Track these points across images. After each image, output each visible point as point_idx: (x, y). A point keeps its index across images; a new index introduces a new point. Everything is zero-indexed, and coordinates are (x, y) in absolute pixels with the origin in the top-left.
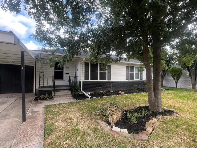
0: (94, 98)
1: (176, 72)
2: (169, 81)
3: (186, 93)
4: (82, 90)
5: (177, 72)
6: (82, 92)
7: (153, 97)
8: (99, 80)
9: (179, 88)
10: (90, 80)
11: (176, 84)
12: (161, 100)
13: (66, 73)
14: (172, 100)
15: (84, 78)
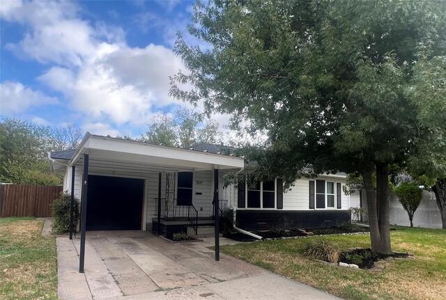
0: (268, 239)
1: (409, 194)
2: (396, 212)
3: (430, 236)
4: (234, 226)
5: (412, 193)
6: (236, 230)
7: (378, 234)
8: (262, 208)
9: (416, 228)
10: (246, 208)
11: (411, 219)
12: (389, 237)
13: (197, 194)
14: (404, 243)
15: (236, 203)
